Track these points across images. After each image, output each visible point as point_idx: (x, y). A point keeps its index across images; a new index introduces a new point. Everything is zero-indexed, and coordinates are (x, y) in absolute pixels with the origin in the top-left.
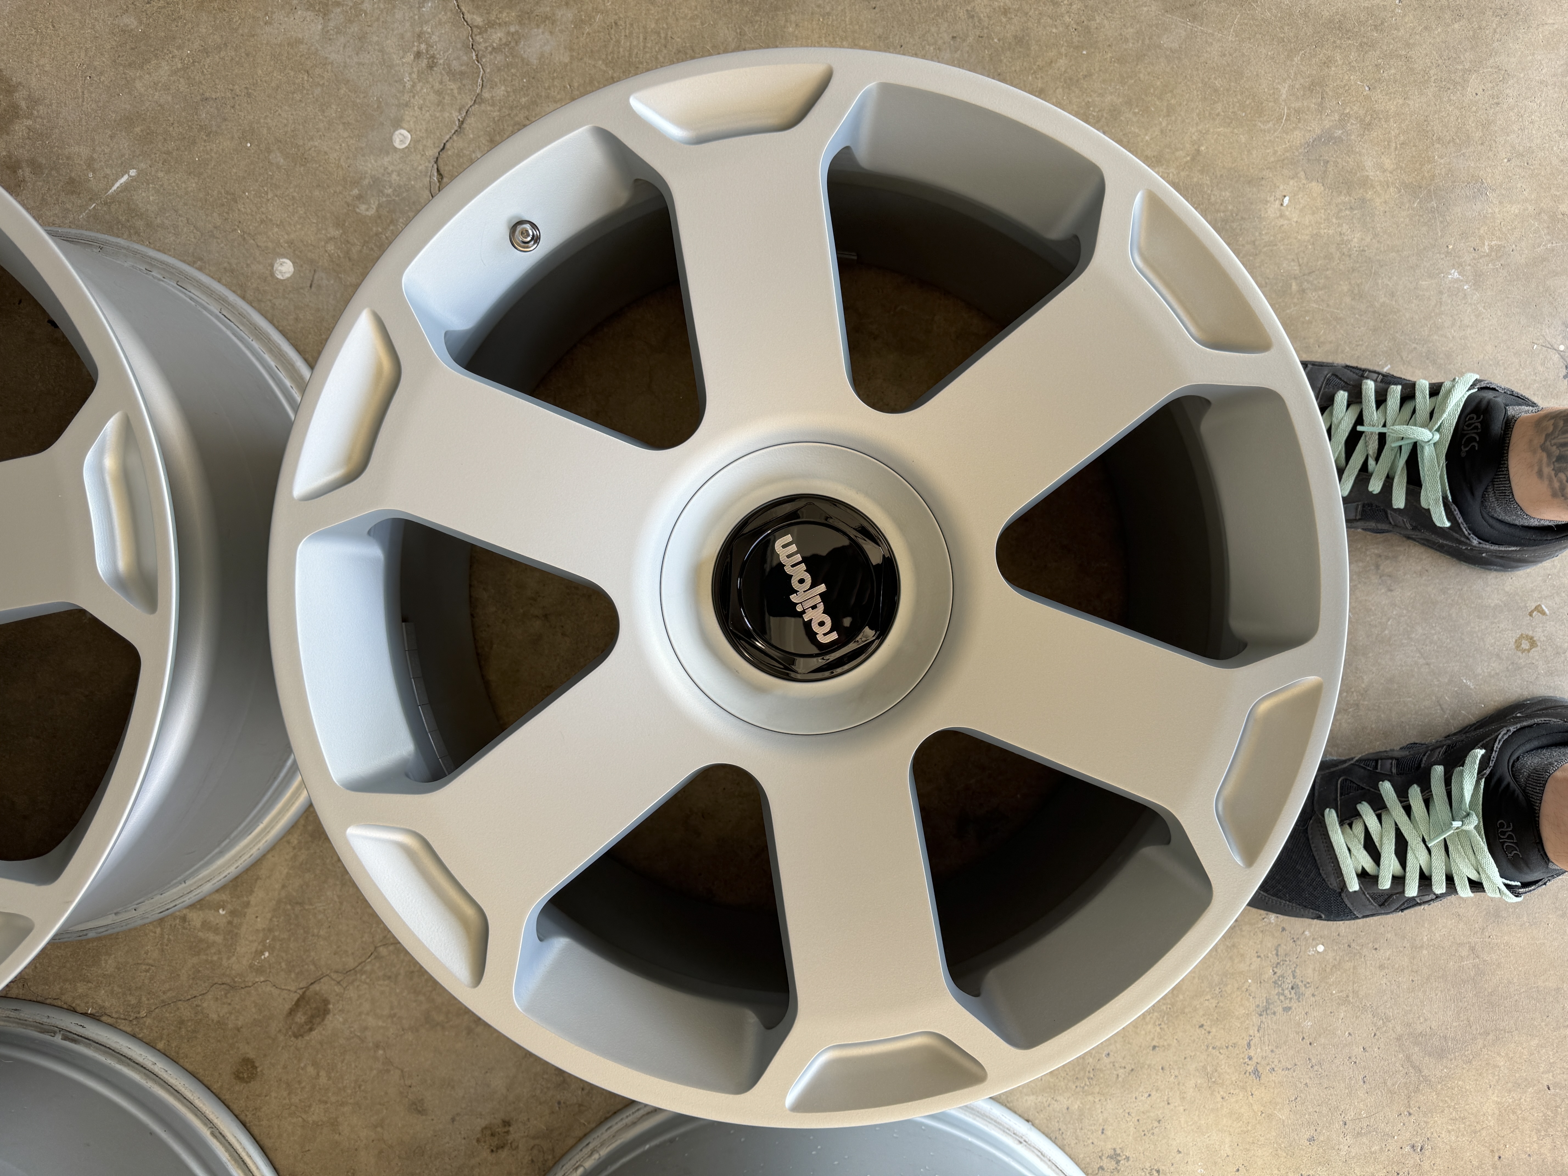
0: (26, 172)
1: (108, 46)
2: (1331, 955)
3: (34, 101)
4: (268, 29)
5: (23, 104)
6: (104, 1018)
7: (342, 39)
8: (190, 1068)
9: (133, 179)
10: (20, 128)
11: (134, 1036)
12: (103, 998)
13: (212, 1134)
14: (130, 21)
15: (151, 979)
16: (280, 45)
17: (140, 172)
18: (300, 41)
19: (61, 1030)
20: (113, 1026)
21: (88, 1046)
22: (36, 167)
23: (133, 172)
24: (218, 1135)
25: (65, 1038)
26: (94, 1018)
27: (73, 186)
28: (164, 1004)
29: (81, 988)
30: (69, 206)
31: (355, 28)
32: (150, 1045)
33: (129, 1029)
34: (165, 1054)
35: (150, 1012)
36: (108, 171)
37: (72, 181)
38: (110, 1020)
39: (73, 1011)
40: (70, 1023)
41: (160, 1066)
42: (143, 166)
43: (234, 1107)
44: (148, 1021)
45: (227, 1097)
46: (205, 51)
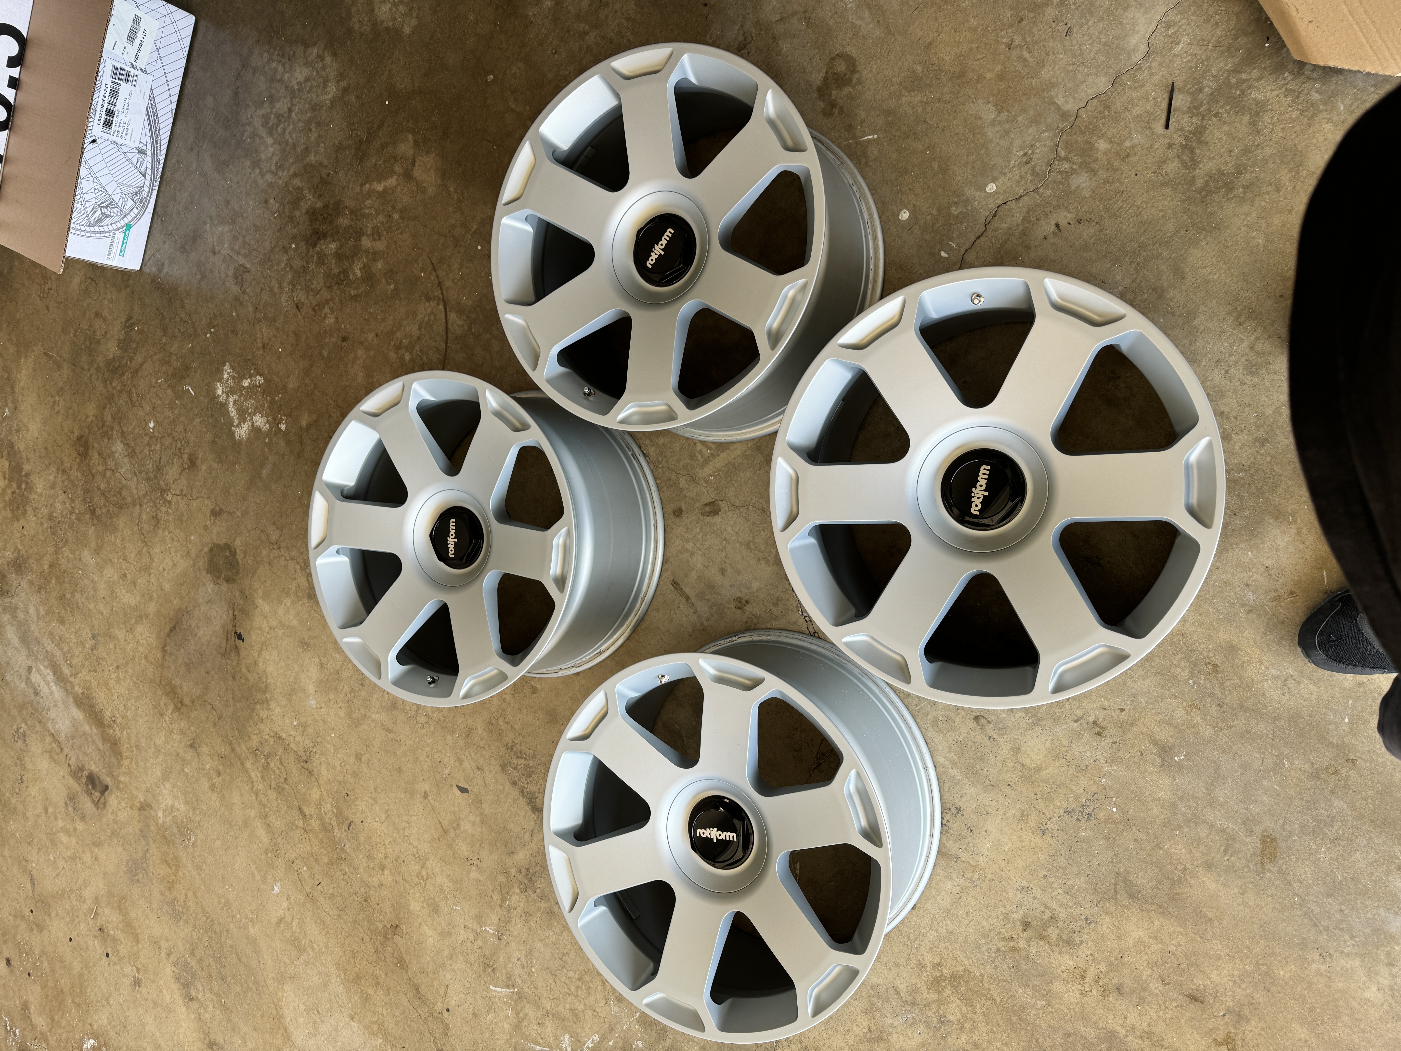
0: (836, 111)
1: (903, 75)
2: (1117, 816)
3: (859, 82)
4: (971, 105)
5: (854, 80)
6: (647, 458)
7: (998, 128)
8: (662, 497)
9: (874, 139)
10: (847, 90)
11: (652, 471)
12: (652, 451)
14: (919, 68)
15: (671, 456)
16: (971, 115)
17: (878, 138)
18: (980, 118)
20: (648, 463)
21: (637, 463)
22: (841, 111)
23: (875, 136)
25: (634, 457)
26: (645, 455)
27: (849, 128)
28: (669, 468)
29: (647, 442)
30: (842, 135)
31: (1007, 126)
32: (655, 479)
34: (657, 486)
35: (662, 468)
36: (867, 130)
37: (850, 126)
38: (648, 460)
39: (640, 447)
40: (637, 451)
41: (654, 489)
42: (881, 136)
43: (667, 523)
44: (660, 470)
45: (666, 517)
46: (939, 100)
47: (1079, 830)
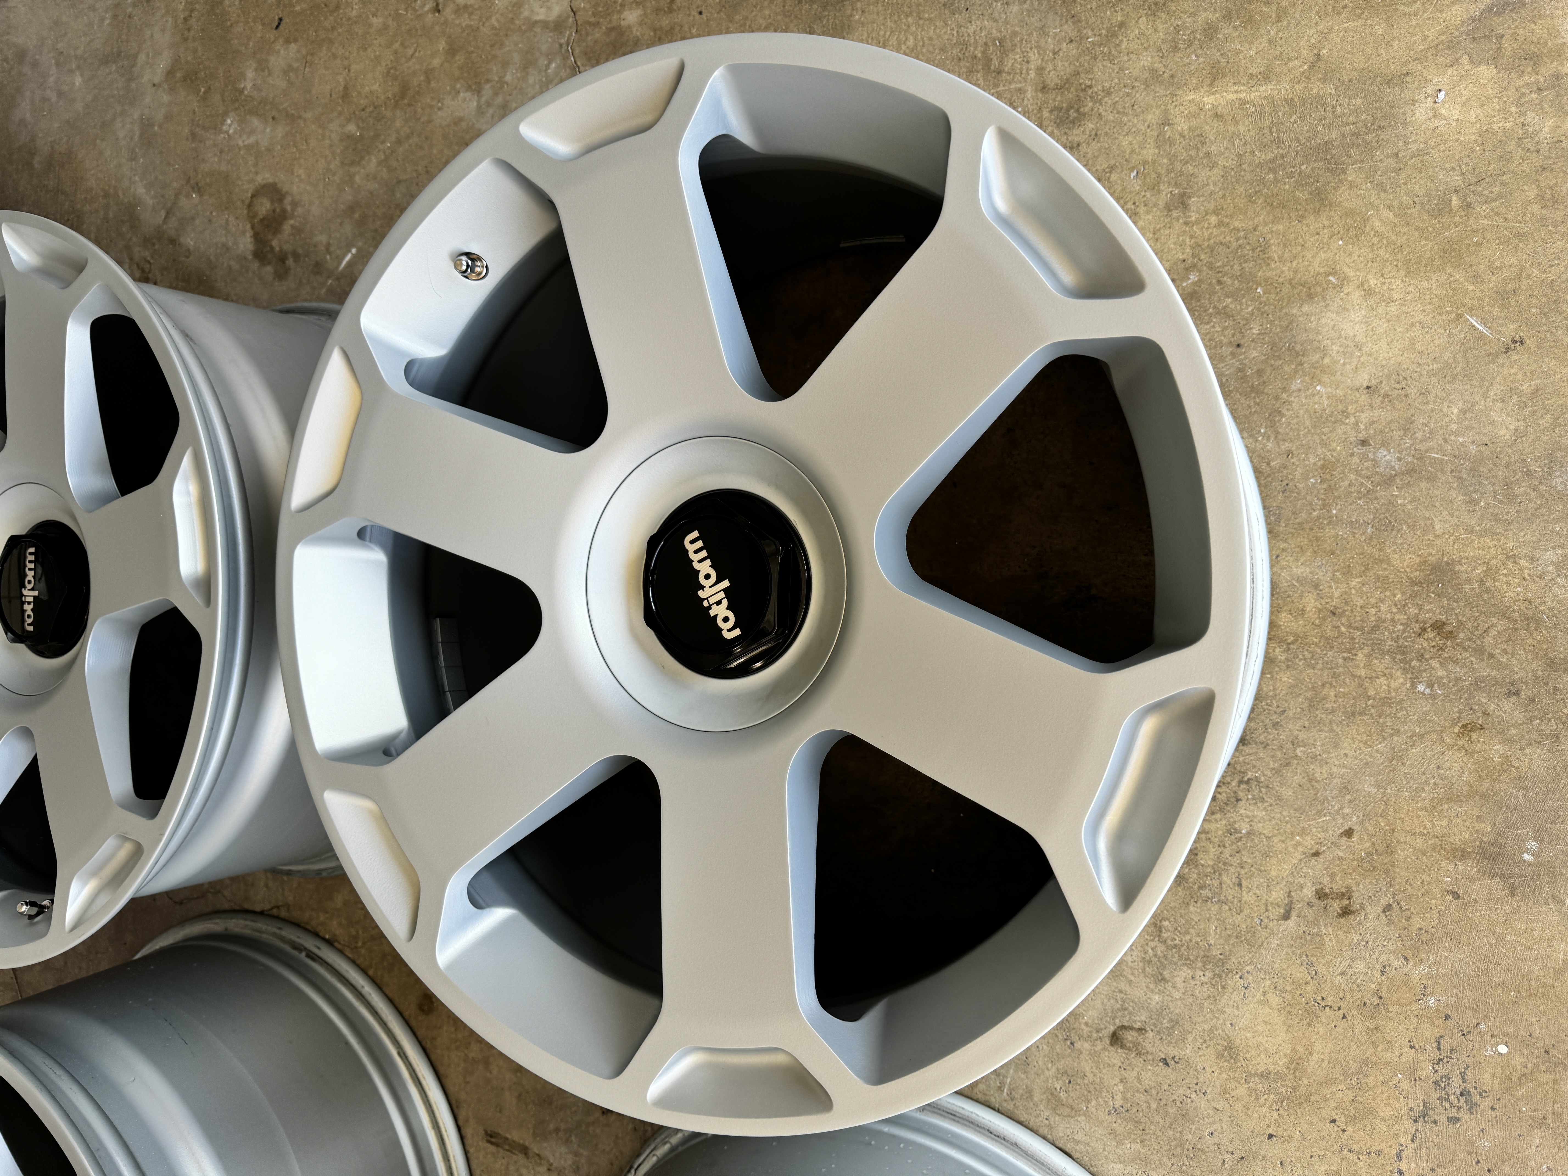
0: (290, 262)
1: (339, 151)
2: (1518, 1060)
3: (295, 204)
4: (440, 113)
5: (289, 208)
6: (336, 944)
7: (491, 111)
8: (390, 995)
9: (354, 256)
10: (287, 228)
13: (399, 1054)
14: (352, 128)
16: (449, 125)
17: (359, 250)
18: (461, 119)
19: (306, 949)
20: (341, 952)
21: (321, 964)
22: (296, 256)
23: (354, 251)
24: (402, 1055)
25: (308, 956)
26: (330, 943)
27: (318, 268)
30: (315, 284)
31: (499, 100)
33: (350, 955)
36: (338, 252)
37: (317, 265)
38: (339, 946)
39: (316, 935)
42: (360, 244)
43: (419, 1034)
45: (413, 1023)
46: (399, 142)
47: (1472, 1143)
